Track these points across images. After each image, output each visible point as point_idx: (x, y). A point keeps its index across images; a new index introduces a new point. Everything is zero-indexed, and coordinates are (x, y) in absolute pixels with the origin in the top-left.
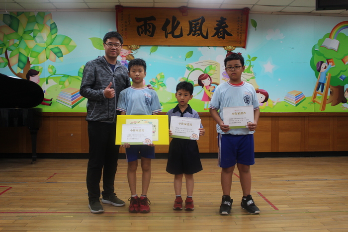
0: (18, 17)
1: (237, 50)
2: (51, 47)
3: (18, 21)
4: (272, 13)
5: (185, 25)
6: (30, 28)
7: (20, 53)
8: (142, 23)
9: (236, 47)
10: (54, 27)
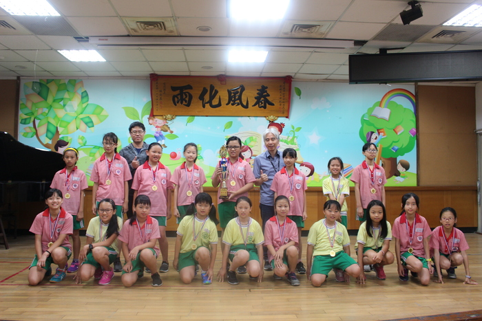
0: (48, 85)
1: (279, 121)
2: (81, 116)
3: (48, 89)
4: (317, 80)
5: (223, 95)
6: (60, 96)
7: (49, 122)
8: (178, 92)
9: (278, 117)
10: (85, 95)
